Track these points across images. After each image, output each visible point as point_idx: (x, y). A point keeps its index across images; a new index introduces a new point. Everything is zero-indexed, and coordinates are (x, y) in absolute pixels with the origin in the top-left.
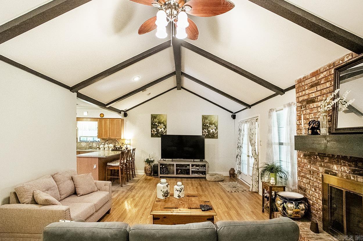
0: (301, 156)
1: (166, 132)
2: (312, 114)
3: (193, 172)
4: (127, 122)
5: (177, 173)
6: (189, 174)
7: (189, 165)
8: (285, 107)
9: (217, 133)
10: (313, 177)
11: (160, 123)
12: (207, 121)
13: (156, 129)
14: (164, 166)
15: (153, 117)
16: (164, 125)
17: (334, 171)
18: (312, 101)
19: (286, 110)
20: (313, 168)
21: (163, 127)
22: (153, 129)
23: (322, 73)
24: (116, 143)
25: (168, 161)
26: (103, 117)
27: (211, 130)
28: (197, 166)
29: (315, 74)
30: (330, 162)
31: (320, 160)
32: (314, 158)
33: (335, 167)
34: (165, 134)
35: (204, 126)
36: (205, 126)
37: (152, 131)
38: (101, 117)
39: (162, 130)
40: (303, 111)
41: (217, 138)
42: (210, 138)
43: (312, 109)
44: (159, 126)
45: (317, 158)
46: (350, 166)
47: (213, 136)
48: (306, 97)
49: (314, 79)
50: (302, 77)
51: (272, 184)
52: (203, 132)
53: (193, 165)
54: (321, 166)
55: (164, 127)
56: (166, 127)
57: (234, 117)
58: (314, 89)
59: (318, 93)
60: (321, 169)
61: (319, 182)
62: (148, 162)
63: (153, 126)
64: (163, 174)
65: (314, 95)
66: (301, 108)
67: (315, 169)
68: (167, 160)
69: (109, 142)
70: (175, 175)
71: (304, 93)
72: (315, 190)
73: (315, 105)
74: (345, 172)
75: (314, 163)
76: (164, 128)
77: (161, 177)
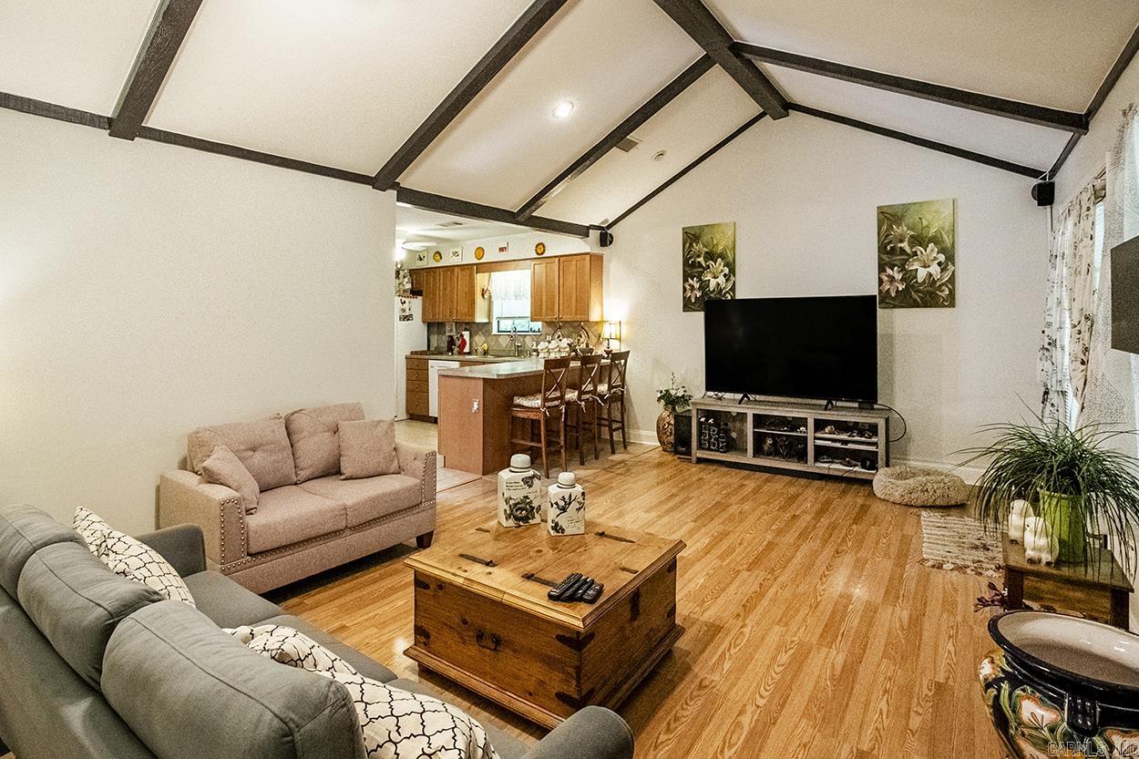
1: (733, 289)
3: (821, 453)
5: (758, 451)
6: (805, 461)
7: (803, 422)
9: (952, 280)
11: (711, 256)
12: (899, 230)
13: (700, 280)
14: (711, 421)
15: (691, 236)
16: (727, 265)
21: (722, 271)
22: (690, 281)
24: (581, 337)
25: (730, 402)
26: (542, 254)
27: (920, 270)
28: (841, 427)
34: (729, 298)
35: (888, 253)
36: (889, 255)
37: (685, 290)
38: (538, 254)
39: (718, 284)
41: (952, 305)
42: (915, 305)
44: (708, 267)
47: (932, 296)
52: (881, 282)
53: (820, 425)
55: (726, 270)
56: (733, 271)
57: (1045, 195)
62: (669, 400)
63: (691, 269)
64: (709, 449)
68: (728, 395)
69: (565, 331)
70: (749, 459)
76: (725, 275)
77: (700, 461)
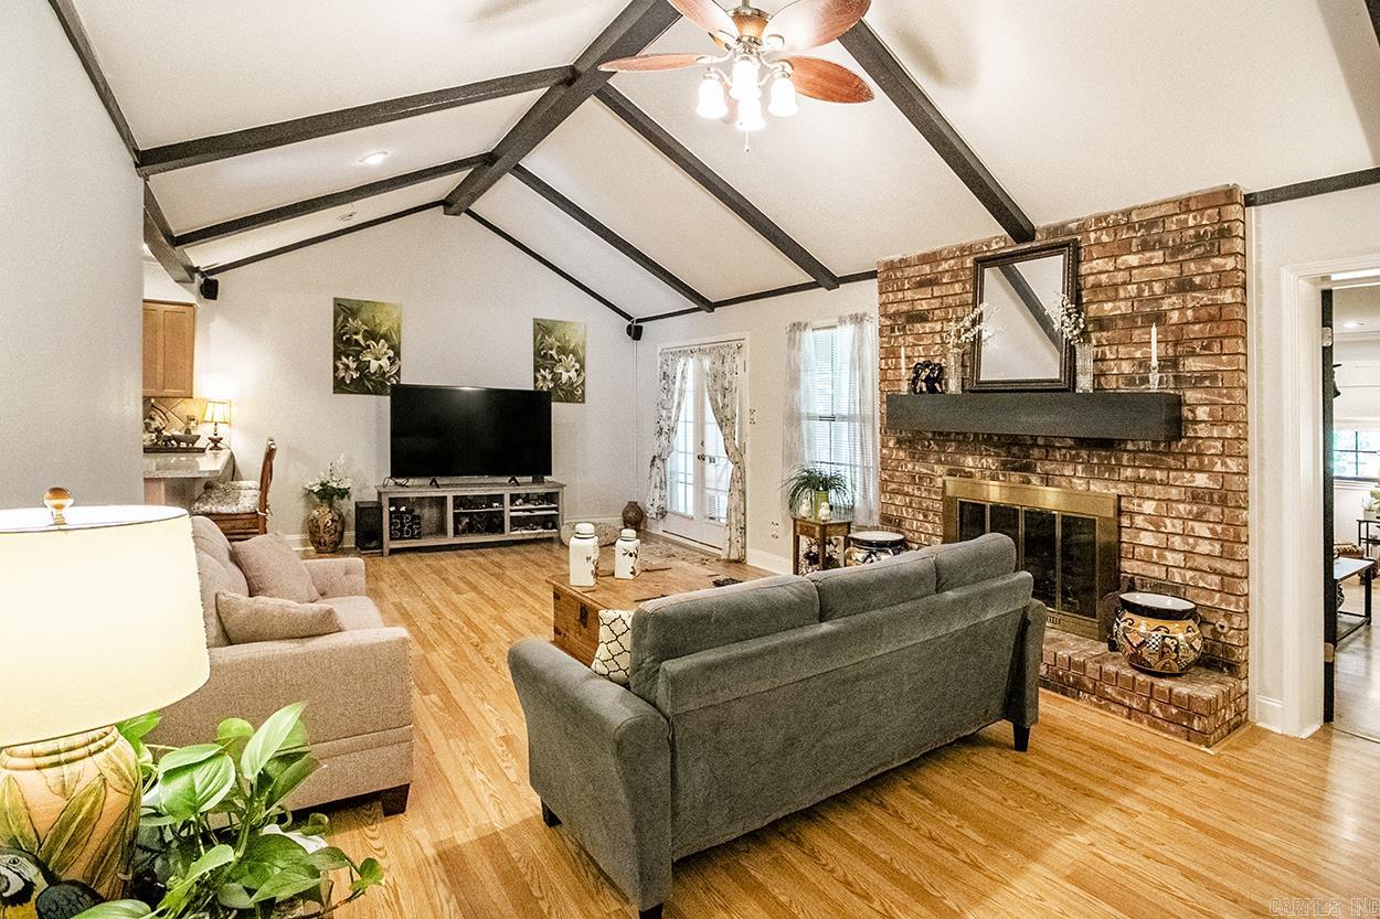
0: (891, 444)
1: (398, 373)
2: (921, 348)
3: (518, 523)
4: (212, 325)
5: (457, 532)
6: (503, 531)
7: (500, 498)
8: (842, 321)
9: (583, 383)
10: (919, 489)
11: (372, 335)
12: (550, 340)
13: (357, 359)
14: (403, 509)
15: (345, 311)
16: (391, 347)
17: (967, 470)
18: (922, 317)
19: (847, 332)
20: (920, 468)
21: (386, 353)
22: (344, 359)
23: (946, 260)
24: (153, 419)
25: (417, 488)
27: (564, 373)
28: (527, 499)
29: (930, 258)
30: (958, 451)
31: (936, 448)
32: (923, 446)
33: (970, 461)
34: (395, 382)
35: (542, 357)
36: (542, 359)
37: (336, 369)
39: (381, 367)
40: (896, 337)
41: (583, 402)
42: (561, 400)
43: (919, 336)
44: (368, 347)
45: (930, 444)
46: (998, 455)
47: (572, 394)
48: (905, 307)
49: (927, 269)
50: (896, 257)
51: (823, 518)
52: (536, 380)
53: (514, 498)
54: (939, 462)
55: (391, 353)
56: (397, 354)
57: (635, 333)
58: (927, 292)
59: (936, 303)
60: (939, 469)
61: (934, 497)
62: (328, 494)
63: (344, 345)
64: (402, 538)
65: (924, 306)
66: (893, 331)
67: (925, 471)
68: (411, 481)
70: (450, 539)
71: (900, 295)
72: (925, 516)
73: (928, 327)
74: (989, 468)
75: (924, 459)
76: (389, 358)
77: (393, 552)
